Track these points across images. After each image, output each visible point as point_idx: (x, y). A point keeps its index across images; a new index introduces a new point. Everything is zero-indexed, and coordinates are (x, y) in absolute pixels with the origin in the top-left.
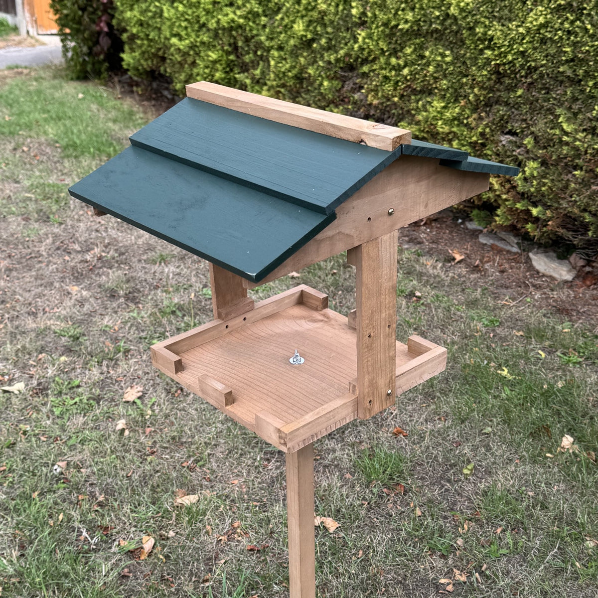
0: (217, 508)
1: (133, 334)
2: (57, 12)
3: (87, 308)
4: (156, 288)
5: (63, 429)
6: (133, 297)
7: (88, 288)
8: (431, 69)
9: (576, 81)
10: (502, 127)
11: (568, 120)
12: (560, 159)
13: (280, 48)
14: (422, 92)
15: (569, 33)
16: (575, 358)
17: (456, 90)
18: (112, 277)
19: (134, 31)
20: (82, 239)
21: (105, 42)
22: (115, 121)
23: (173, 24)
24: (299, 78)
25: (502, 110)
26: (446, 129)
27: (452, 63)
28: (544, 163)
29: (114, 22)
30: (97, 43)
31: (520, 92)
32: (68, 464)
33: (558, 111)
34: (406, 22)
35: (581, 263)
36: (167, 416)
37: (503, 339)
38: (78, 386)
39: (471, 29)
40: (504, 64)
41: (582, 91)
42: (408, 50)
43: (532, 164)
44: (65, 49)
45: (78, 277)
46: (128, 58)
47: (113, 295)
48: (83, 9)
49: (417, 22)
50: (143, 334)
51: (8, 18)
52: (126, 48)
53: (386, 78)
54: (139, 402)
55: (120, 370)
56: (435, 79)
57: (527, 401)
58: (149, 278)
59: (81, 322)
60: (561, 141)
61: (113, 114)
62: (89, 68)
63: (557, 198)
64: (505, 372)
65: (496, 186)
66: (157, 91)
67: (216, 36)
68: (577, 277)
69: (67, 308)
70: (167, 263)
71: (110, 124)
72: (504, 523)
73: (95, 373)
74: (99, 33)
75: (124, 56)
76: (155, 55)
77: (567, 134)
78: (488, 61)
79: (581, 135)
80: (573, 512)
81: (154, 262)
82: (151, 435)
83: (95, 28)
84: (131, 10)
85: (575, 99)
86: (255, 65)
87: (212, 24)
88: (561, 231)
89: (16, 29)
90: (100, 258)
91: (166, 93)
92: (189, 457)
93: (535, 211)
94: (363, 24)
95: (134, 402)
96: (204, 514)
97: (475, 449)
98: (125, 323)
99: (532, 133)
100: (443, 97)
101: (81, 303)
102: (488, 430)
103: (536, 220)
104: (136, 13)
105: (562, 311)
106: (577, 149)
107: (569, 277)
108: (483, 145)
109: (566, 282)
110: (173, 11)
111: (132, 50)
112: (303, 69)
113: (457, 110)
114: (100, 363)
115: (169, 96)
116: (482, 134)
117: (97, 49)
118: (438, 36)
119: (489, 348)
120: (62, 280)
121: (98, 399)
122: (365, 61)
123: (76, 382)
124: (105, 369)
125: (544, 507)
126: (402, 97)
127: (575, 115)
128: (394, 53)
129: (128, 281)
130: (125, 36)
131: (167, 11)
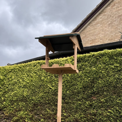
8: (21, 106)
9: (49, 103)
10: (36, 114)
12: (47, 117)
14: (18, 111)
15: (47, 96)
17: (26, 109)
25: (36, 111)
26: (25, 116)
27: (25, 105)
28: (44, 119)
31: (39, 107)
33: (46, 109)
34: (15, 99)
39: (29, 98)
40: (36, 103)
42: (15, 104)
43: (42, 119)
49: (17, 99)
53: (10, 110)
56: (22, 108)
60: (47, 114)
77: (48, 112)
78: (33, 103)
79: (51, 112)
85: (49, 106)
99: (42, 114)
100: (23, 111)
106: (51, 114)
108: (32, 118)
113: (27, 112)
116: (32, 116)
118: (22, 101)
122: (5, 108)
126: (14, 112)
127: (49, 109)
128: (12, 105)
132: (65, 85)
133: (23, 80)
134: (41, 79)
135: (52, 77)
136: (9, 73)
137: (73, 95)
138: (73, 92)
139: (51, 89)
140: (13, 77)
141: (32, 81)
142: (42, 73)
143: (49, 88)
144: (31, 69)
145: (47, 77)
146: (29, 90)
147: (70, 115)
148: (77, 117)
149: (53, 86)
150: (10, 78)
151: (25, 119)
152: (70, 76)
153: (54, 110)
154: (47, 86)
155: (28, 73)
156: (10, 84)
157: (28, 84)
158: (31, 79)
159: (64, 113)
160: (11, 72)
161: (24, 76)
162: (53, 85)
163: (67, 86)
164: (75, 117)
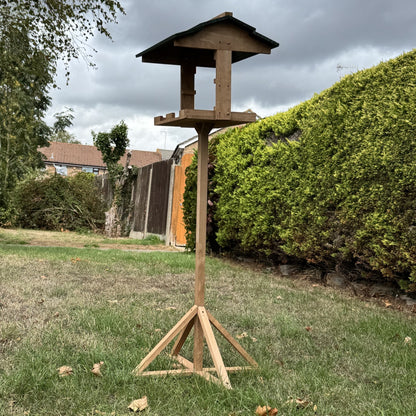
8: (372, 196)
10: (409, 221)
13: (297, 205)
14: (368, 211)
17: (385, 205)
19: (224, 217)
23: (244, 206)
24: (306, 219)
26: (380, 227)
27: (383, 191)
29: (215, 216)
34: (360, 174)
39: (393, 171)
40: (408, 185)
42: (361, 189)
44: (188, 237)
46: (219, 235)
49: (366, 173)
51: (160, 237)
52: (219, 229)
53: (350, 207)
56: (375, 201)
65: (408, 256)
67: (265, 207)
76: (233, 228)
78: (401, 185)
84: (225, 206)
86: (283, 219)
87: (264, 200)
89: (164, 242)
94: (339, 181)
100: (379, 211)
104: (227, 207)
108: (400, 234)
110: (244, 199)
112: (308, 214)
113: (386, 216)
115: (241, 259)
116: (399, 227)
118: (376, 179)
122: (340, 201)
126: (358, 215)
128: (355, 193)
130: (219, 223)
131: (242, 200)
133: (385, 113)
136: (358, 92)
140: (365, 104)
141: (405, 112)
146: (396, 143)
150: (357, 109)
151: (383, 235)
155: (400, 88)
156: (354, 130)
157: (395, 123)
158: (404, 107)
160: (363, 89)
161: (390, 97)
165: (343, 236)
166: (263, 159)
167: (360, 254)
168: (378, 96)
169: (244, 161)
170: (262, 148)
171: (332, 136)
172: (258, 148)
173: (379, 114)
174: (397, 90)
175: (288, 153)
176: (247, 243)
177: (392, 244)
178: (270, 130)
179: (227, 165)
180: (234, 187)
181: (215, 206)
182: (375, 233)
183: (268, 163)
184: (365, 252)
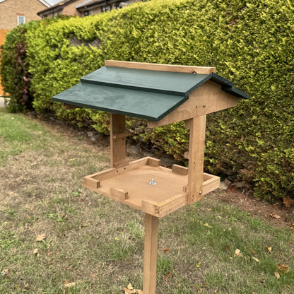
0: (85, 288)
1: (40, 211)
2: (3, 86)
3: (17, 200)
4: (51, 192)
5: (6, 254)
6: (39, 196)
7: (18, 193)
11: (223, 124)
12: (220, 139)
16: (233, 219)
18: (29, 188)
19: (39, 92)
20: (14, 173)
21: (25, 97)
22: (28, 128)
23: (58, 89)
26: (175, 128)
28: (214, 142)
29: (30, 89)
30: (21, 98)
32: (9, 270)
33: (219, 121)
35: (229, 182)
36: (58, 247)
37: (204, 212)
38: (13, 235)
41: (228, 113)
43: (209, 142)
44: (6, 102)
45: (12, 188)
46: (35, 103)
47: (30, 195)
48: (16, 84)
50: (45, 212)
52: (35, 99)
54: (44, 241)
55: (34, 227)
57: (218, 236)
58: (47, 188)
59: (14, 207)
60: (221, 132)
61: (27, 126)
62: (17, 108)
63: (220, 155)
64: (207, 225)
66: (47, 118)
68: (228, 188)
69: (7, 200)
70: (55, 182)
71: (26, 129)
72: (217, 288)
73: (22, 229)
74: (23, 94)
75: (34, 103)
76: (48, 102)
77: (223, 129)
79: (228, 130)
80: (245, 282)
81: (49, 181)
82: (50, 256)
83: (21, 91)
84: (39, 84)
85: (226, 116)
88: (222, 169)
90: (23, 180)
91: (51, 118)
92: (70, 265)
93: (211, 161)
95: (41, 241)
96: (79, 291)
97: (200, 256)
98: (36, 207)
99: (209, 130)
101: (15, 198)
102: (204, 248)
103: (212, 164)
104: (41, 85)
105: (225, 201)
106: (227, 135)
107: (225, 188)
109: (224, 190)
110: (57, 84)
111: (38, 100)
114: (24, 224)
115: (53, 120)
117: (21, 100)
119: (199, 215)
120: (5, 189)
121: (23, 240)
123: (13, 233)
124: (26, 227)
125: (233, 280)
127: (226, 122)
129: (37, 189)
130: (35, 95)
131: (55, 84)
132: (269, 67)
133: (175, 45)
134: (212, 45)
135: (239, 42)
136: (149, 22)
137: (286, 96)
138: (286, 90)
139: (232, 73)
141: (192, 48)
142: (217, 29)
143: (227, 70)
144: (194, 15)
145: (227, 40)
147: (274, 146)
148: (291, 156)
149: (239, 67)
150: (150, 37)
151: (176, 133)
152: (284, 43)
153: (236, 128)
154: (224, 64)
155: (186, 27)
156: (149, 52)
157: (184, 55)
158: (191, 44)
159: (257, 140)
160: (153, 20)
161: (178, 33)
162: (239, 64)
163: (272, 71)
164: (285, 153)
165: (143, 127)
166: (70, 56)
167: (157, 141)
168: (166, 30)
169: (52, 54)
170: (68, 46)
171: (130, 53)
172: (64, 46)
173: (170, 45)
174: (183, 28)
175: (92, 56)
176: (62, 115)
177: (183, 141)
178: (73, 33)
179: (37, 53)
180: (46, 71)
181: (29, 81)
182: (170, 131)
183: (75, 60)
184: (161, 140)
